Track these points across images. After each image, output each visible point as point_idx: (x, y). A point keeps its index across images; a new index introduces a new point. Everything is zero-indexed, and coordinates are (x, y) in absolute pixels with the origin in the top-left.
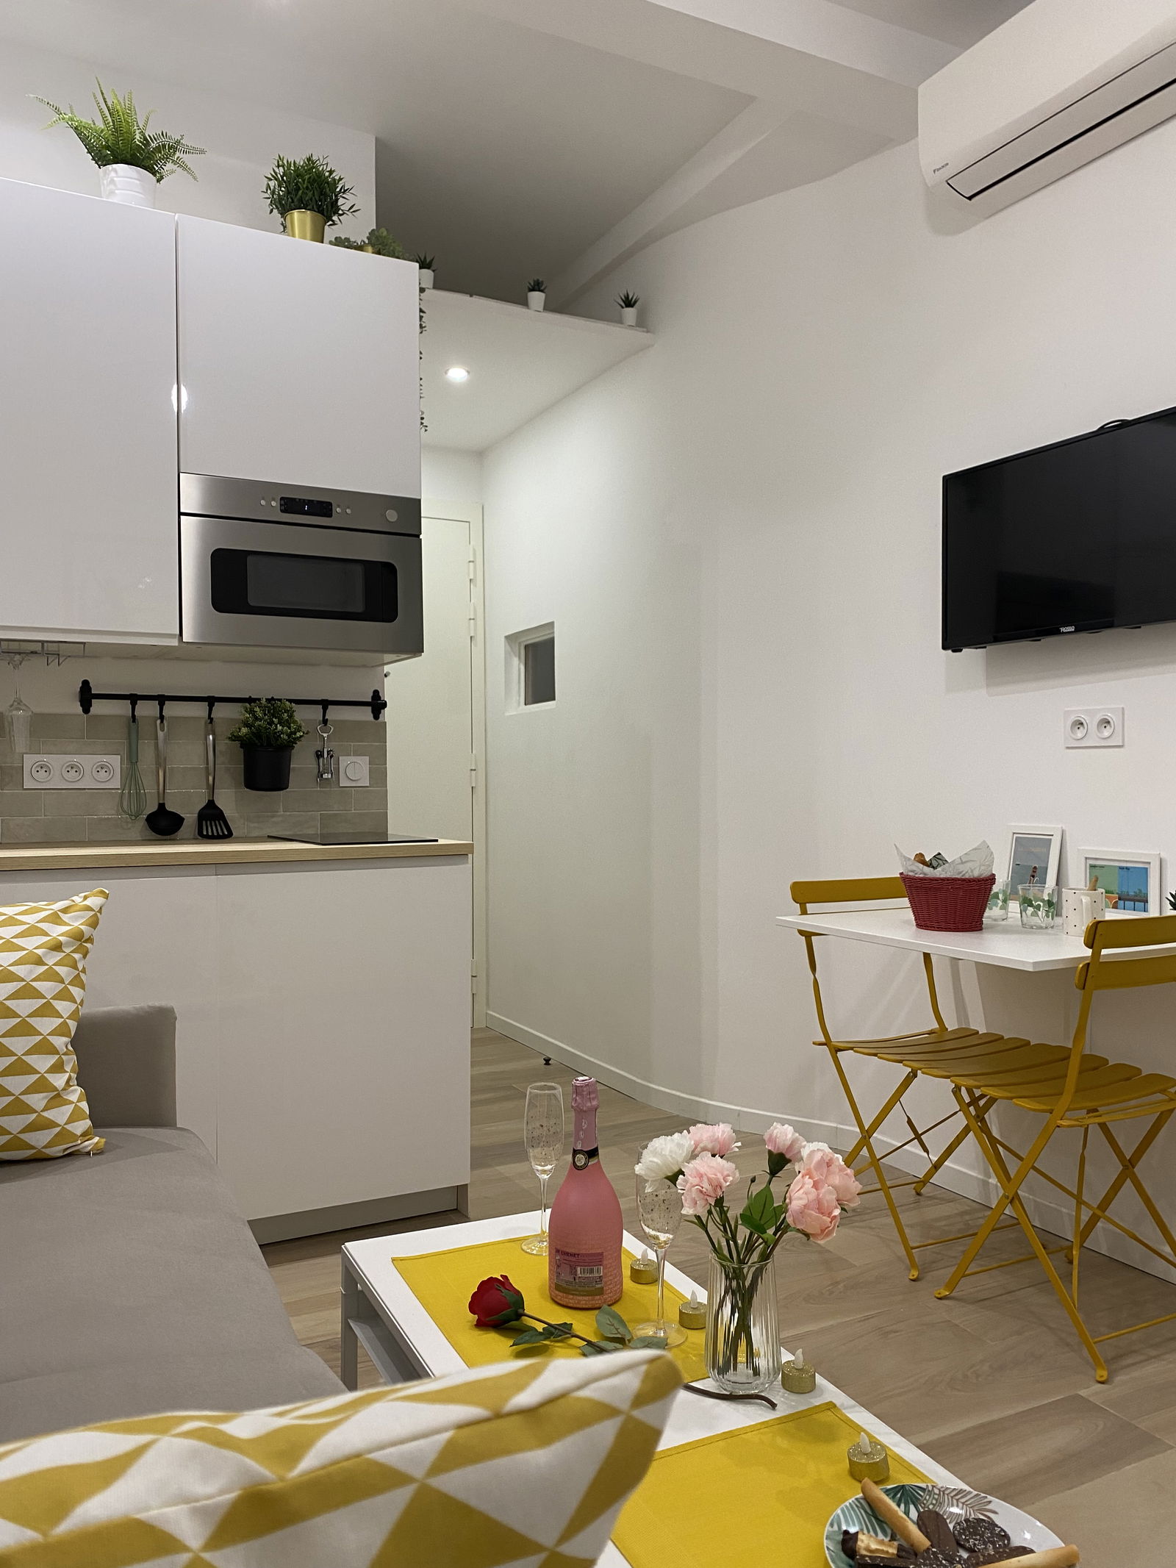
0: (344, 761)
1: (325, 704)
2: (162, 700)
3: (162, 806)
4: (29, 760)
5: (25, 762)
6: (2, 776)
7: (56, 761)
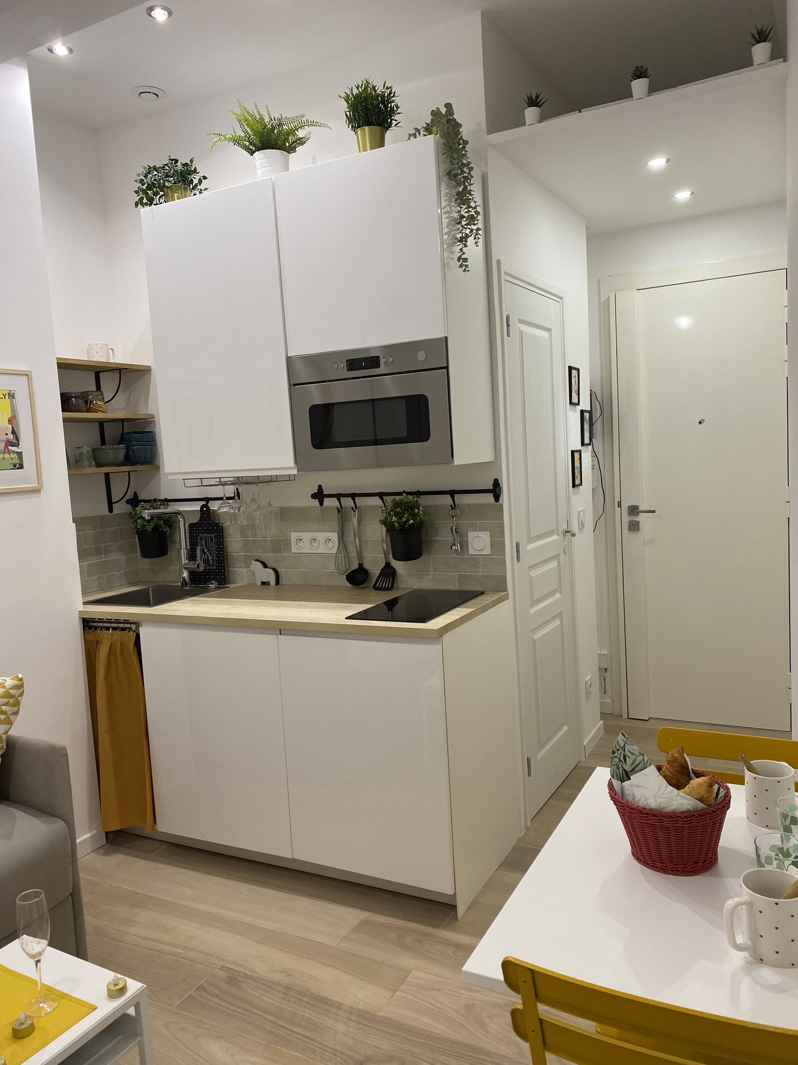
0: (471, 535)
1: (452, 493)
2: (353, 496)
3: (361, 565)
4: (294, 536)
5: (292, 537)
6: (282, 545)
7: (306, 536)
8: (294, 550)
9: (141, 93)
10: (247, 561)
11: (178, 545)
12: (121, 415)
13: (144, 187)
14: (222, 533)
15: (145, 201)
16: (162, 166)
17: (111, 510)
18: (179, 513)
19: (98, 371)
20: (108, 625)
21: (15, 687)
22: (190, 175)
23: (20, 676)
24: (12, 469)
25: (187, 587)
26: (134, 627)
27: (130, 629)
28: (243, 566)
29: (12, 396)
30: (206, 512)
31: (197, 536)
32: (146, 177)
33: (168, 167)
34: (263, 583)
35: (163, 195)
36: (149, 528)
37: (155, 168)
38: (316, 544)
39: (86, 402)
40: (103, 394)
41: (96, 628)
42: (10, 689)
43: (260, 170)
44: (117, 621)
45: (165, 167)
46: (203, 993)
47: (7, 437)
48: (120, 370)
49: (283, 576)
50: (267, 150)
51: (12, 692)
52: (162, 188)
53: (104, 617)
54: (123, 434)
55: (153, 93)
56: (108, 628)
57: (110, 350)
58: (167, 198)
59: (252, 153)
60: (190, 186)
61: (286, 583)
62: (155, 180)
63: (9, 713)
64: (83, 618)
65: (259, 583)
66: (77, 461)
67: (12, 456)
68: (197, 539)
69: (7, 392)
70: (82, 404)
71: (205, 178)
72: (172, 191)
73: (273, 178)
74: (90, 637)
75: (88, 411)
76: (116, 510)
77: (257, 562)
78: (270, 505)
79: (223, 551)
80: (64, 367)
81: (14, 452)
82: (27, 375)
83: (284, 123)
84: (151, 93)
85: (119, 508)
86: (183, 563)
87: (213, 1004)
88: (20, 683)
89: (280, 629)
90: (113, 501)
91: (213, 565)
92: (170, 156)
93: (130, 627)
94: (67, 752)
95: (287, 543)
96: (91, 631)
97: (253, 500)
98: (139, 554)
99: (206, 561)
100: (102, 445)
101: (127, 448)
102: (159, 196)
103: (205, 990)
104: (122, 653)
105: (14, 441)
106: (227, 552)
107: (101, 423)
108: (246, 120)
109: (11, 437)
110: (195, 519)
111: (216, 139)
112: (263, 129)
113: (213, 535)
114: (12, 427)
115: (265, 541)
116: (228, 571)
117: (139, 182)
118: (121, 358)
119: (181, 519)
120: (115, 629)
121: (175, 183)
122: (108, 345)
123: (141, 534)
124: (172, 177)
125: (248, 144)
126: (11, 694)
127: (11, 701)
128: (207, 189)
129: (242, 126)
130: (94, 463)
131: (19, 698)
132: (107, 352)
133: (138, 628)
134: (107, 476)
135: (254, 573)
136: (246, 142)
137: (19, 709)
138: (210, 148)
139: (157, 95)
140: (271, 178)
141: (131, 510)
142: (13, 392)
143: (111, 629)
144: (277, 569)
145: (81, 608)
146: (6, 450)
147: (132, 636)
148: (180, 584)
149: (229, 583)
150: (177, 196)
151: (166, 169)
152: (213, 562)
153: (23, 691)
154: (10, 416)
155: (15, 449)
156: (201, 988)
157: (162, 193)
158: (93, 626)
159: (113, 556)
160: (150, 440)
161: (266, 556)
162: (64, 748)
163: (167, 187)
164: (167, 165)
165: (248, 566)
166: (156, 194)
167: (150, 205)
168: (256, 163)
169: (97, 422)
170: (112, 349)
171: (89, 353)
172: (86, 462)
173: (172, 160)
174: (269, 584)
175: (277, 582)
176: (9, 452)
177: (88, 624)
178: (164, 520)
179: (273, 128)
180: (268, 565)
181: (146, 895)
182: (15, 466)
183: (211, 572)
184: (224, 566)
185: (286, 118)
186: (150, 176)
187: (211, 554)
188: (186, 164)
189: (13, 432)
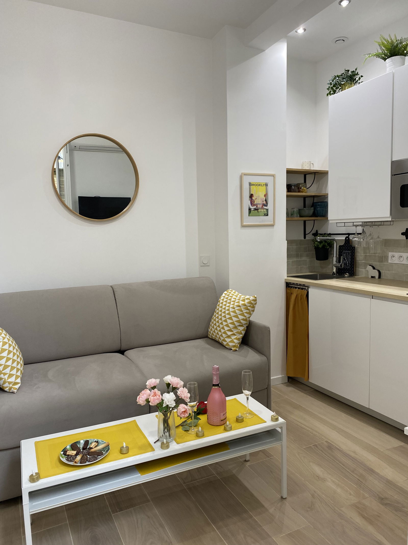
4: (390, 254)
5: (389, 254)
6: (383, 258)
7: (397, 255)
8: (389, 262)
9: (336, 41)
10: (365, 266)
11: (333, 256)
12: (313, 194)
13: (332, 86)
14: (354, 250)
15: (332, 92)
16: (341, 75)
17: (305, 237)
18: (334, 240)
19: (305, 174)
20: (296, 286)
21: (253, 300)
22: (355, 76)
23: (256, 296)
24: (264, 216)
25: (335, 275)
26: (306, 288)
27: (305, 289)
28: (363, 268)
29: (266, 185)
30: (348, 241)
31: (342, 252)
32: (333, 81)
33: (344, 74)
34: (372, 277)
35: (340, 89)
36: (320, 246)
37: (338, 76)
38: (402, 259)
39: (298, 188)
40: (306, 185)
41: (291, 287)
42: (252, 300)
43: (388, 68)
44: (300, 285)
45: (342, 75)
46: (316, 447)
47: (263, 202)
48: (315, 173)
49: (382, 275)
50: (393, 57)
51: (252, 302)
52: (340, 85)
53: (295, 282)
54: (313, 203)
55: (342, 40)
56: (296, 288)
57: (312, 164)
58: (342, 89)
59: (385, 59)
60: (354, 81)
61: (384, 278)
62: (337, 82)
63: (250, 310)
64: (286, 282)
65: (370, 277)
66: (292, 215)
67: (264, 210)
68: (342, 253)
69: (265, 183)
70: (297, 189)
71: (362, 76)
72: (344, 86)
73: (394, 71)
74: (289, 291)
75: (299, 192)
76: (307, 238)
77: (370, 266)
78: (378, 237)
79: (354, 259)
80: (289, 172)
81: (265, 209)
82: (273, 176)
83: (403, 41)
84: (341, 40)
85: (309, 237)
86: (334, 264)
87: (319, 453)
88: (255, 299)
89: (373, 296)
90: (306, 234)
91: (348, 266)
92: (345, 69)
93: (304, 288)
94: (270, 329)
95: (386, 258)
96: (289, 288)
97: (370, 234)
98: (315, 259)
99: (345, 264)
100: (304, 208)
101: (315, 209)
102: (339, 89)
103: (317, 447)
104: (301, 299)
105: (266, 204)
106: (356, 260)
107: (305, 198)
108: (383, 44)
109: (265, 202)
110: (342, 244)
111: (367, 57)
112: (392, 47)
113: (350, 251)
114: (266, 198)
115: (375, 256)
116: (355, 269)
117: (329, 84)
118: (316, 167)
119: (335, 243)
120: (299, 288)
121: (346, 82)
122: (311, 162)
123: (317, 249)
124: (345, 79)
125: (384, 55)
126: (251, 302)
127: (252, 305)
128: (362, 82)
129: (381, 48)
130: (299, 216)
131: (255, 305)
132: (310, 165)
133: (308, 289)
134: (305, 222)
135: (368, 272)
136: (383, 55)
137: (254, 309)
138: (364, 62)
139: (344, 40)
140: (393, 71)
141: (313, 238)
142: (267, 183)
143: (297, 288)
144: (380, 271)
145: (286, 278)
146: (262, 208)
147: (306, 292)
148: (332, 274)
149: (356, 276)
150: (347, 88)
151: (343, 76)
152: (349, 265)
153: (257, 303)
154: (265, 193)
155: (265, 207)
156: (316, 446)
157: (340, 87)
158: (290, 286)
159: (304, 258)
160: (325, 205)
161: (375, 264)
162: (269, 328)
163: (343, 84)
164: (343, 74)
165: (365, 268)
166: (337, 89)
167: (334, 94)
168: (387, 65)
169: (303, 197)
170: (313, 164)
171: (302, 166)
172: (295, 215)
173: (346, 71)
174: (375, 278)
175: (380, 277)
176: (263, 209)
177: (288, 285)
178: (328, 243)
179: (397, 45)
180: (376, 269)
181: (300, 405)
182: (265, 215)
183: (347, 269)
184: (354, 267)
185: (405, 38)
186: (335, 80)
187: (348, 260)
188: (354, 71)
189: (266, 200)
